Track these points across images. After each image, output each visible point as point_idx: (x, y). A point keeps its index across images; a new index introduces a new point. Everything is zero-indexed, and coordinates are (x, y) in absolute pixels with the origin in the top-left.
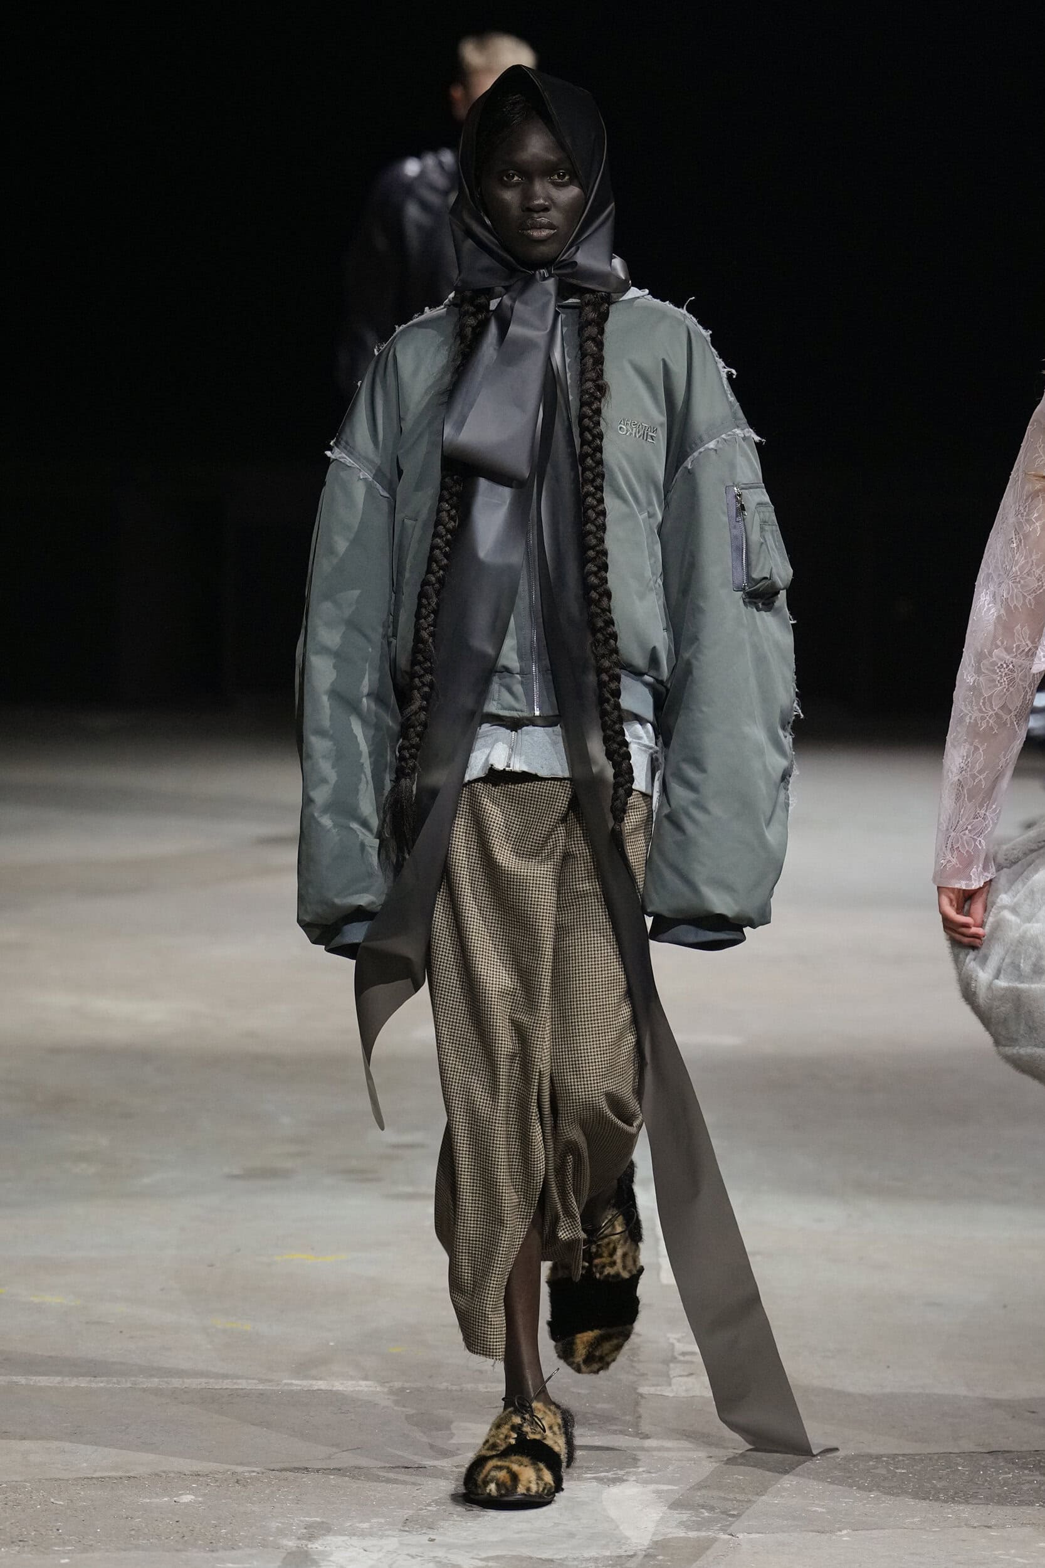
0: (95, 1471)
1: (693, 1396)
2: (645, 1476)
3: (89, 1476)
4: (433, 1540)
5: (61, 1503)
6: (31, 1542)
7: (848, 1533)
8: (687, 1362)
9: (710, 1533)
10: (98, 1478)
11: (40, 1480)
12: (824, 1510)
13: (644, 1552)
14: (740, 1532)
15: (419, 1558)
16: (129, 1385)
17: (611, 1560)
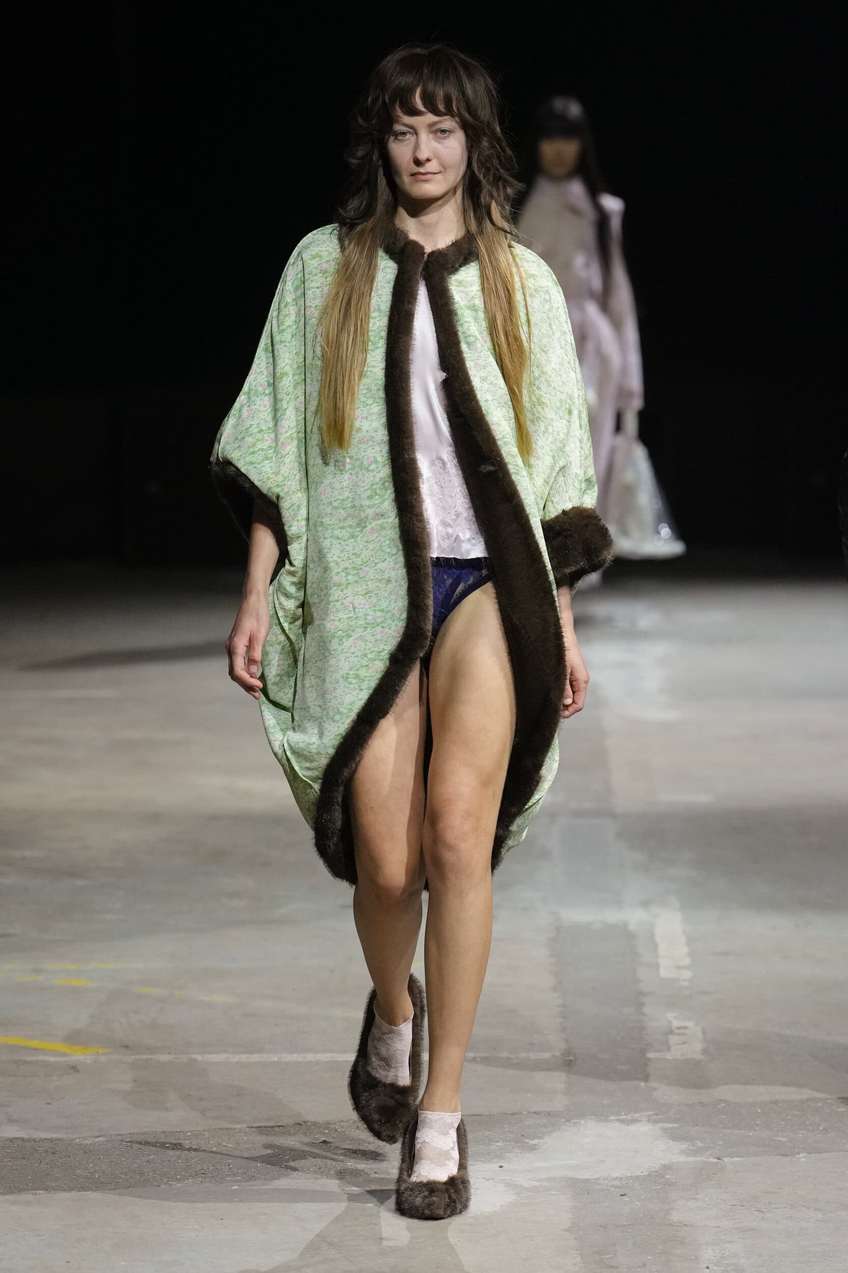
0: (254, 1122)
1: (687, 1059)
2: (654, 1117)
3: (250, 1126)
4: (501, 1167)
5: (231, 1146)
6: (210, 1175)
7: (805, 1156)
8: (680, 1034)
9: (703, 1158)
10: (256, 1127)
11: (214, 1130)
12: (786, 1140)
13: (655, 1173)
14: (725, 1157)
15: (492, 1181)
16: (276, 1059)
17: (632, 1179)
